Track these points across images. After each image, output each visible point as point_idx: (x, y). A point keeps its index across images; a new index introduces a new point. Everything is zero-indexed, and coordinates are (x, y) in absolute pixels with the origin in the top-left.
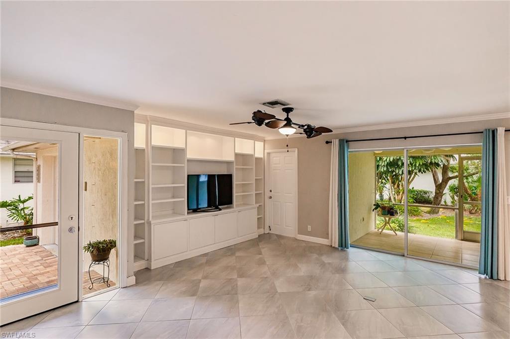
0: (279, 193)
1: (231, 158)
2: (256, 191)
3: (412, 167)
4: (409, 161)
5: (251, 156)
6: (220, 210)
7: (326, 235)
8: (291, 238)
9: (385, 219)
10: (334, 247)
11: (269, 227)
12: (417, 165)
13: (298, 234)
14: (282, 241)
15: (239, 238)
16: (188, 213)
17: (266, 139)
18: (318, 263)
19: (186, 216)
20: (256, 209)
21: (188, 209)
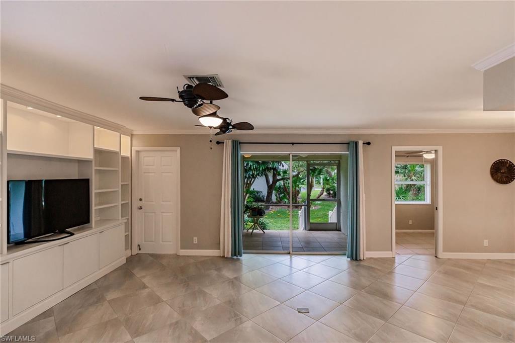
0: (153, 202)
1: (89, 155)
2: (122, 201)
3: (257, 172)
4: (254, 166)
5: (116, 153)
6: (72, 234)
7: (217, 246)
8: (170, 255)
9: (254, 219)
10: (226, 258)
11: (139, 245)
12: (261, 170)
13: (181, 249)
14: (164, 262)
15: (101, 271)
16: (8, 248)
17: (135, 133)
18: (224, 282)
19: (6, 256)
20: (124, 225)
21: (8, 242)
